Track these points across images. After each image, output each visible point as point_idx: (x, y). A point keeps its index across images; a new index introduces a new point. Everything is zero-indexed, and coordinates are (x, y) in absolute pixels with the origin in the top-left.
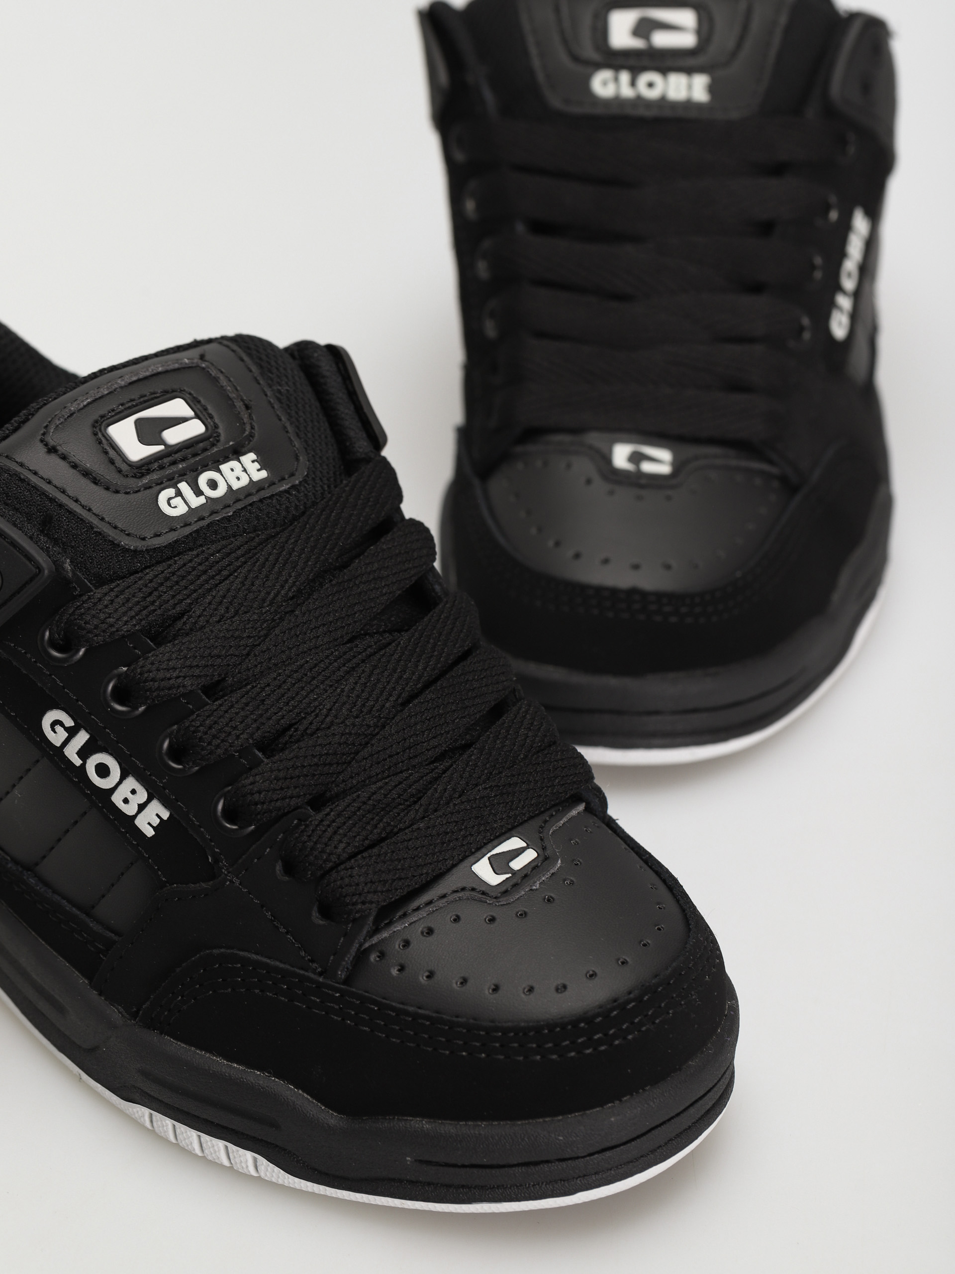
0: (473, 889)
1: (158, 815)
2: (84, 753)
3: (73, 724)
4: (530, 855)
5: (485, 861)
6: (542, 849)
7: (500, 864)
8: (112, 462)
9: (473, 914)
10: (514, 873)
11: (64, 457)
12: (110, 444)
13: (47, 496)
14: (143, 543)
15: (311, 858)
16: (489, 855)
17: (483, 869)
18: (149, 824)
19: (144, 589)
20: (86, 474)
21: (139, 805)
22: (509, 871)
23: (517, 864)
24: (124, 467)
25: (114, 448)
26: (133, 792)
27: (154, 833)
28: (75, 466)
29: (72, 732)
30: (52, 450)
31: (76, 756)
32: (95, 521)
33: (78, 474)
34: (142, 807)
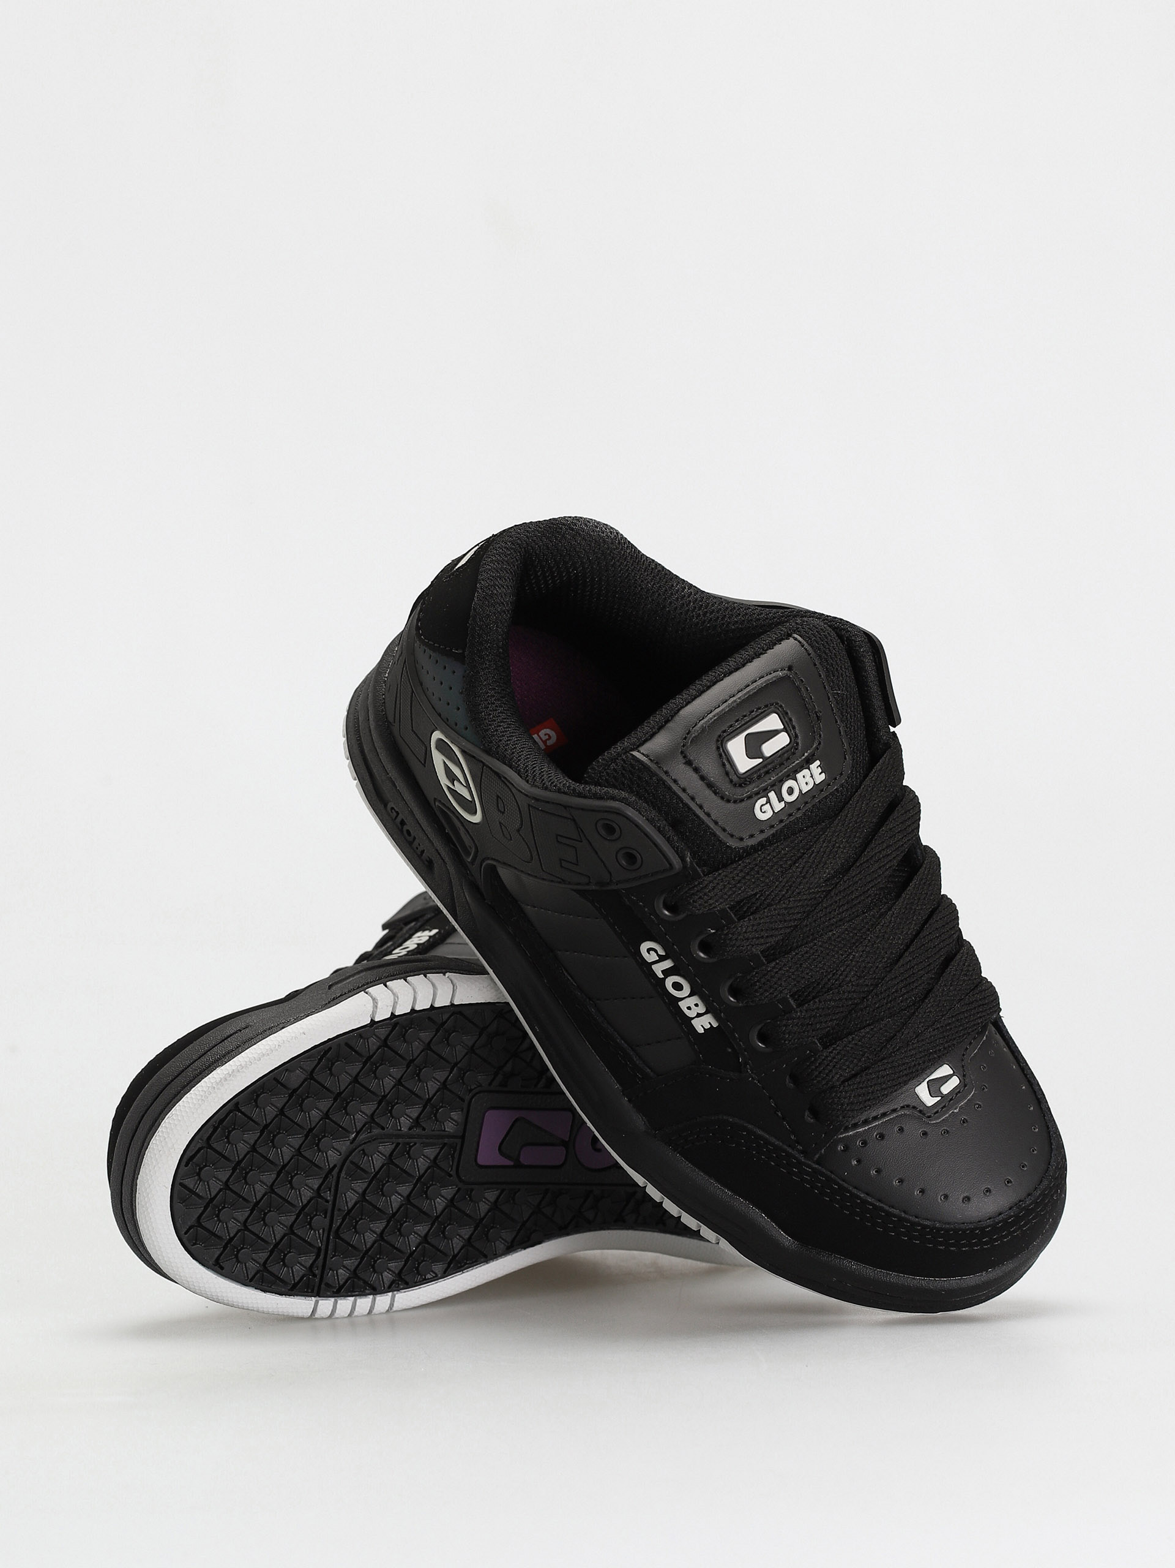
0: (914, 1107)
1: (710, 1023)
2: (667, 973)
3: (664, 954)
4: (955, 1082)
5: (925, 1084)
6: (963, 1078)
7: (934, 1087)
8: (727, 774)
9: (914, 1129)
10: (943, 1096)
11: (696, 770)
12: (728, 759)
13: (682, 802)
14: (742, 843)
15: (815, 1082)
16: (927, 1080)
17: (922, 1091)
18: (702, 1026)
19: (736, 878)
20: (710, 785)
21: (698, 1013)
22: (940, 1095)
23: (946, 1089)
24: (735, 778)
25: (729, 762)
26: (696, 1005)
27: (703, 1032)
28: (702, 778)
29: (662, 959)
30: (689, 763)
31: (661, 972)
32: (712, 825)
33: (704, 784)
34: (699, 1015)
